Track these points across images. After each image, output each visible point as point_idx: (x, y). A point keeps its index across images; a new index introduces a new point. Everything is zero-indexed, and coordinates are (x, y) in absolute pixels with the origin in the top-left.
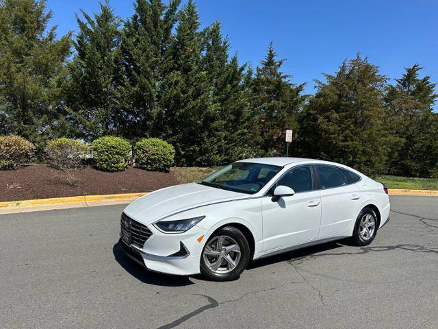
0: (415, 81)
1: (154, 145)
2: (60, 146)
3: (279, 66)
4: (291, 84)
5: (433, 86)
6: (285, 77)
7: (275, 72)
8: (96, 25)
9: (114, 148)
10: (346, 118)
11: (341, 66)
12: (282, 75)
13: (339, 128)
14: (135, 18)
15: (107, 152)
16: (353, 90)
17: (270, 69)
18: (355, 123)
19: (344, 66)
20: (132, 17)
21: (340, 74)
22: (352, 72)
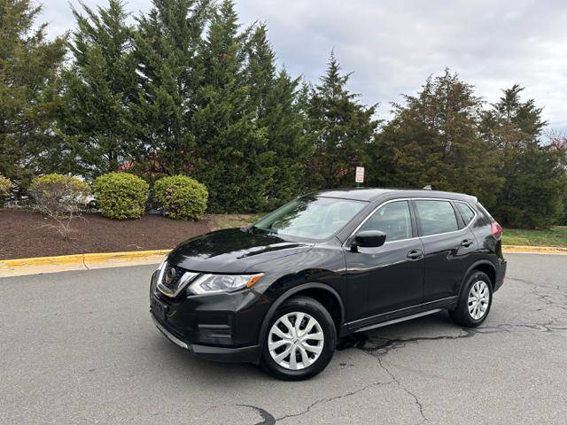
0: (516, 105)
1: (179, 185)
2: (50, 186)
3: (344, 82)
4: (361, 106)
6: (353, 96)
7: (341, 90)
8: (102, 23)
9: (125, 188)
10: (432, 151)
11: (425, 84)
12: (349, 94)
13: (422, 165)
14: (153, 14)
15: (115, 193)
16: (440, 116)
17: (334, 86)
18: (443, 159)
19: (428, 85)
20: (149, 12)
21: (424, 95)
22: (439, 92)
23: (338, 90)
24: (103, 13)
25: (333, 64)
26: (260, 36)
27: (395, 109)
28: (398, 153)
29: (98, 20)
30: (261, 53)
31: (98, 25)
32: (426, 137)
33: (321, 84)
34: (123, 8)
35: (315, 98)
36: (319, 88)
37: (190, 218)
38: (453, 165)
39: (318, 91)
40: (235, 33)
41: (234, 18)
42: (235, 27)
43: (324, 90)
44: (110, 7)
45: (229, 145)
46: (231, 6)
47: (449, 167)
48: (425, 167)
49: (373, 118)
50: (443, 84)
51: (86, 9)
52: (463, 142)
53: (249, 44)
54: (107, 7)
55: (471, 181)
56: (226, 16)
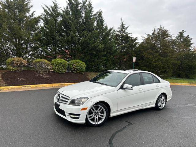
0: (183, 37)
1: (77, 63)
2: (39, 62)
3: (126, 29)
4: (132, 37)
5: (191, 39)
7: (125, 32)
8: (51, 11)
9: (61, 63)
10: (156, 52)
11: (153, 30)
12: (128, 33)
13: (153, 57)
14: (67, 8)
15: (58, 65)
16: (159, 41)
17: (123, 30)
18: (160, 55)
19: (154, 30)
20: (66, 7)
21: (153, 34)
22: (158, 33)
23: (124, 32)
24: (52, 7)
25: (122, 23)
26: (100, 14)
27: (143, 38)
28: (145, 53)
29: (50, 10)
30: (100, 20)
31: (50, 12)
32: (154, 48)
33: (118, 30)
34: (58, 6)
35: (117, 35)
36: (118, 31)
37: (80, 73)
38: (163, 57)
39: (117, 32)
40: (92, 13)
41: (92, 9)
42: (92, 11)
43: (119, 32)
44: (54, 6)
45: (92, 50)
46: (91, 5)
47: (162, 58)
48: (154, 58)
49: (137, 41)
50: (160, 30)
51: (46, 6)
52: (167, 50)
53: (97, 17)
54: (53, 5)
55: (169, 63)
56: (89, 8)
